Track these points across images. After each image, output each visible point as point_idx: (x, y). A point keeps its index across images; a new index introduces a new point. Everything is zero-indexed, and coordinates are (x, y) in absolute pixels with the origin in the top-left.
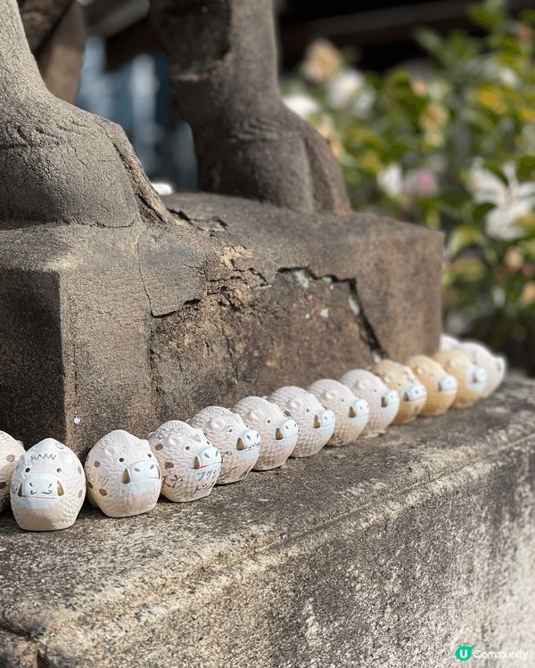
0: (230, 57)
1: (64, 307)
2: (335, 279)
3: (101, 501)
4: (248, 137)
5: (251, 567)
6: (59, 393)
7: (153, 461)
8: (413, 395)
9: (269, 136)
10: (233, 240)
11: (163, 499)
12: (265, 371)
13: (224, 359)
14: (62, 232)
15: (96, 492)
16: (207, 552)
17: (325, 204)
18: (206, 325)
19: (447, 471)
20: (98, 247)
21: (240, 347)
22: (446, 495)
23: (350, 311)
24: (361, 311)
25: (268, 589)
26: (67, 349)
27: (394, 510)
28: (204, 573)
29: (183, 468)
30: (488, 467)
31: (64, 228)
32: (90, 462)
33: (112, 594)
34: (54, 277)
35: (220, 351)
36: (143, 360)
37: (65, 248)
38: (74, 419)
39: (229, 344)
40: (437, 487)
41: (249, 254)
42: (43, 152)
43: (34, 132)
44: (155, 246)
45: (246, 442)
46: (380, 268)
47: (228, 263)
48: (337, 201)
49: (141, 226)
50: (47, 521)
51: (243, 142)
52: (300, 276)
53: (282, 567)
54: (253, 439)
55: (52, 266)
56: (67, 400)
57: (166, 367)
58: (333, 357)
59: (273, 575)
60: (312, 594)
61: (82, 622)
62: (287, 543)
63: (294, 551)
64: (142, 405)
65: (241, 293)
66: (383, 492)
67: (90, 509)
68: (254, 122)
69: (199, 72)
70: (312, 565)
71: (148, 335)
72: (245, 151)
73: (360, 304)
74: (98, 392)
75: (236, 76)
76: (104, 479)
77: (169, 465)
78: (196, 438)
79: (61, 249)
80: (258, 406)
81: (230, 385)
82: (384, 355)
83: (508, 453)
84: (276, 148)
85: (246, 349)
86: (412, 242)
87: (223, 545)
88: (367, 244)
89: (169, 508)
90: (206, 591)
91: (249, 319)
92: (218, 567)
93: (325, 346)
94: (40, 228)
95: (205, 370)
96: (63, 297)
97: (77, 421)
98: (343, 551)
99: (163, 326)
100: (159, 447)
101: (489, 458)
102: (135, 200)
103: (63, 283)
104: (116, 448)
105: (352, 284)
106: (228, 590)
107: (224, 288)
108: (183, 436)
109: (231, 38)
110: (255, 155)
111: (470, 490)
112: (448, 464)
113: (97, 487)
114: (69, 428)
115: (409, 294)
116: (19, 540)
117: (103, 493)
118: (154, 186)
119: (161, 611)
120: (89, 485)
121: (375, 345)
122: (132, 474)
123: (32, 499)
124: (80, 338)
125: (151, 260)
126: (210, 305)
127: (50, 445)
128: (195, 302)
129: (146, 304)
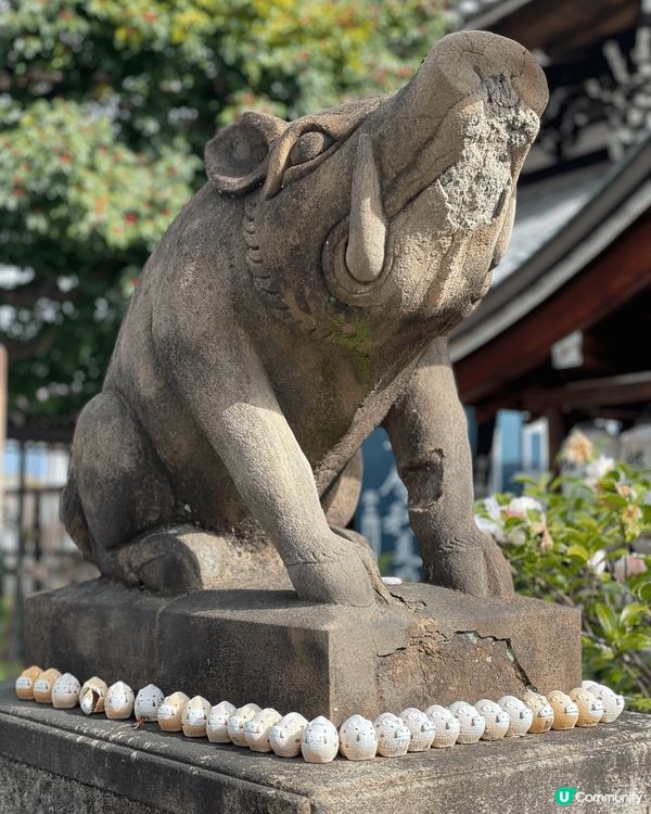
0: (441, 499)
1: (331, 648)
2: (495, 639)
3: (346, 751)
4: (448, 550)
5: (417, 785)
6: (327, 694)
7: (373, 731)
8: (543, 714)
9: (460, 549)
10: (428, 615)
11: (378, 755)
12: (448, 693)
13: (422, 683)
14: (332, 609)
15: (344, 747)
16: (395, 775)
17: (496, 592)
18: (411, 663)
19: (551, 756)
20: (351, 618)
21: (432, 677)
22: (547, 769)
23: (507, 660)
24: (516, 660)
25: (426, 798)
26: (331, 671)
27: (509, 772)
28: (392, 783)
29: (389, 738)
30: (582, 758)
31: (334, 606)
32: (341, 731)
33: (346, 784)
34: (326, 633)
35: (419, 679)
36: (372, 680)
37: (334, 618)
38: (334, 709)
39: (424, 674)
40: (541, 764)
41: (436, 623)
42: (325, 566)
43: (321, 555)
44: (381, 617)
45: (426, 727)
46: (528, 632)
47: (423, 627)
48: (503, 590)
49: (375, 606)
50: (318, 757)
51: (445, 552)
52: (471, 636)
53: (434, 788)
54: (430, 726)
55: (325, 628)
56: (331, 697)
57: (386, 685)
58: (496, 688)
59: (429, 791)
60: (453, 808)
61: (331, 793)
62: (439, 778)
63: (442, 782)
64: (371, 704)
65: (432, 645)
66: (503, 762)
67: (340, 756)
68: (453, 540)
69: (424, 507)
70: (454, 792)
71: (375, 666)
72: (447, 558)
73: (514, 656)
74: (347, 695)
75: (444, 511)
76: (348, 738)
77: (382, 736)
78: (397, 722)
79: (331, 618)
80: (439, 711)
81: (425, 699)
82: (535, 690)
83: (599, 752)
84: (465, 557)
85: (435, 678)
86: (553, 617)
87: (403, 773)
88: (518, 618)
89: (381, 759)
90: (391, 791)
91: (437, 660)
92: (399, 782)
93: (490, 680)
94: (322, 606)
95: (409, 689)
96: (330, 643)
97: (336, 709)
98: (473, 789)
99: (384, 660)
100: (378, 726)
101: (584, 753)
102: (373, 592)
103: (330, 636)
104: (354, 724)
105: (508, 642)
106: (403, 793)
107: (421, 642)
108: (390, 721)
109: (443, 488)
110: (452, 560)
111: (566, 769)
112: (553, 753)
113: (344, 743)
114: (332, 714)
115: (552, 651)
116: (305, 765)
117: (347, 746)
118: (383, 579)
119: (368, 795)
120: (340, 743)
121: (527, 683)
122: (361, 736)
123: (311, 744)
124: (339, 666)
125: (378, 625)
126: (412, 651)
127: (321, 719)
128: (402, 649)
129: (374, 649)
